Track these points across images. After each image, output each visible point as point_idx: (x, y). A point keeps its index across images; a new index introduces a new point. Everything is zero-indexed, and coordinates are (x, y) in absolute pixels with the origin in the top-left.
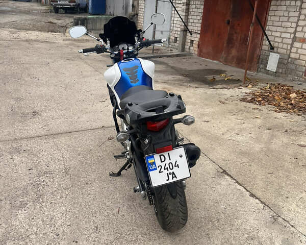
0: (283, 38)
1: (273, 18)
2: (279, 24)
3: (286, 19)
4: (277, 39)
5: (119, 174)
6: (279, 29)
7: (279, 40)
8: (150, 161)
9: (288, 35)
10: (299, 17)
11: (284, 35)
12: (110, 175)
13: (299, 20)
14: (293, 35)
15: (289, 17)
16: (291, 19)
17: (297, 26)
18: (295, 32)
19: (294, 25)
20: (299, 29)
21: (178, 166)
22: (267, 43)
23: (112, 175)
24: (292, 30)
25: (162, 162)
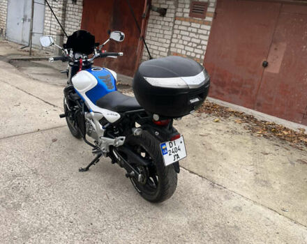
0: (160, 51)
1: (150, 34)
2: (156, 39)
3: (162, 36)
4: (155, 52)
5: (87, 169)
6: (156, 44)
7: (157, 53)
8: (164, 147)
9: (164, 50)
10: (172, 36)
11: (160, 49)
12: (80, 170)
13: (172, 38)
14: (168, 50)
15: (164, 35)
16: (166, 37)
17: (171, 42)
18: (170, 47)
19: (168, 42)
20: (173, 45)
21: (180, 149)
22: (147, 54)
23: (82, 170)
24: (167, 46)
25: (170, 147)
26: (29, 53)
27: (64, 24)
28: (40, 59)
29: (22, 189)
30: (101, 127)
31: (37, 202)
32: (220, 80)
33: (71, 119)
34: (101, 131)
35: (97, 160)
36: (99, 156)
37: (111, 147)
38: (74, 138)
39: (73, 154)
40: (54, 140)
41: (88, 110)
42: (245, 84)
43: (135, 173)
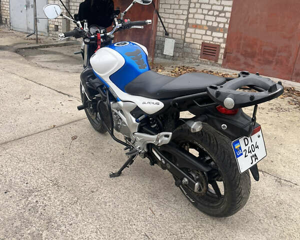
0: (176, 24)
1: (164, 6)
2: (171, 11)
3: (177, 7)
4: (170, 26)
5: (119, 173)
6: (171, 16)
7: (173, 26)
8: (237, 147)
9: (181, 22)
10: (189, 5)
11: (176, 22)
12: (111, 176)
13: (189, 7)
14: (185, 22)
15: (180, 5)
16: (182, 7)
17: (189, 13)
18: (187, 19)
19: (185, 12)
20: (191, 16)
21: (258, 147)
22: (162, 29)
23: (113, 175)
24: (185, 17)
25: (246, 145)
26: (35, 41)
27: (69, 6)
28: (47, 46)
29: (41, 210)
30: (134, 119)
31: (63, 228)
32: (249, 50)
33: (91, 110)
34: (134, 124)
35: (130, 161)
36: (134, 157)
37: (150, 146)
38: (96, 133)
39: (99, 154)
40: (74, 138)
41: (115, 99)
42: (279, 52)
43: (189, 181)
